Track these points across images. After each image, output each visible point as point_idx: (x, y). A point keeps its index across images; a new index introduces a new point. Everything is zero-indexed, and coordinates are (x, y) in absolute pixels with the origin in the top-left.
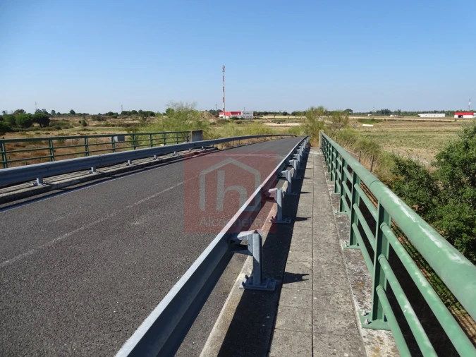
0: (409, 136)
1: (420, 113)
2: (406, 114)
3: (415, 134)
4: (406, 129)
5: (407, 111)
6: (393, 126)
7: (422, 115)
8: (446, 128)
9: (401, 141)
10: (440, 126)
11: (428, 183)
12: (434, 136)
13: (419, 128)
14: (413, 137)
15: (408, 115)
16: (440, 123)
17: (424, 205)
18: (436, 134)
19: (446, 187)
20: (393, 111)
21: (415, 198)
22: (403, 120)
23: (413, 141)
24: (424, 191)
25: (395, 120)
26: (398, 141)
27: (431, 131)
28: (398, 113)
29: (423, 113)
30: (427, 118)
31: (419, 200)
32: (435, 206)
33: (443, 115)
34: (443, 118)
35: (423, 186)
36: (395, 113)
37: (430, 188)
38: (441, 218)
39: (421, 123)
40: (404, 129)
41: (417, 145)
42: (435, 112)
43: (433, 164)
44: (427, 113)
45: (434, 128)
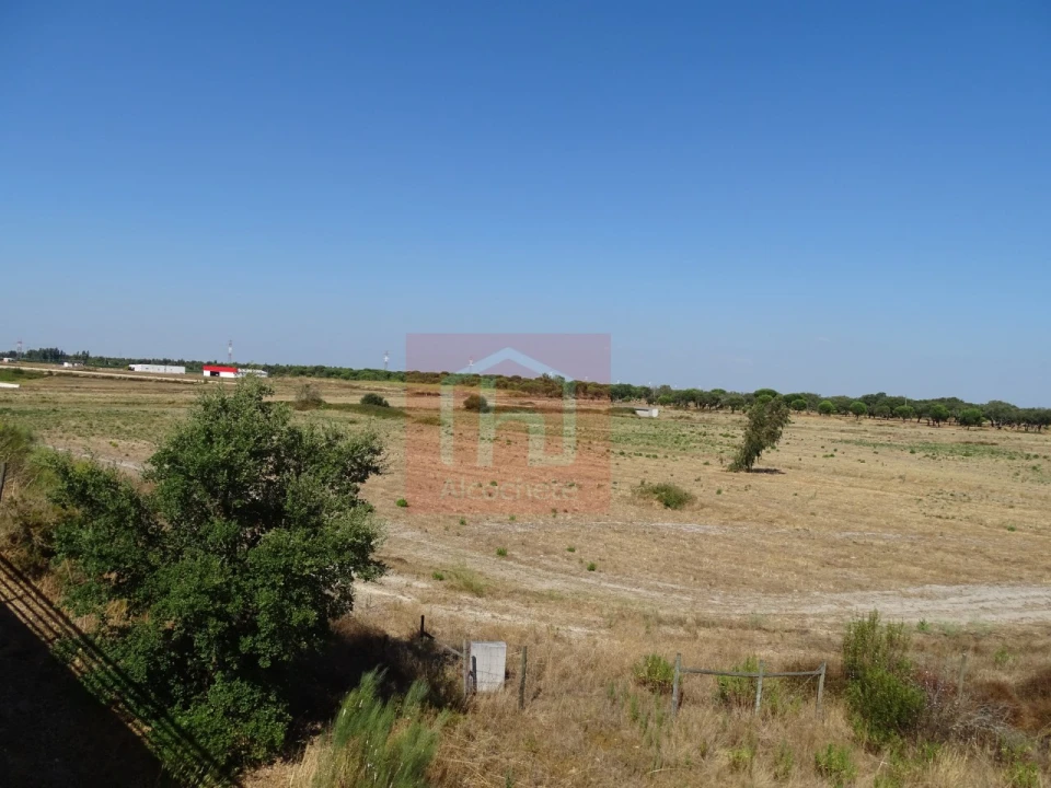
0: (109, 414)
1: (134, 362)
2: (103, 362)
3: (124, 409)
4: (104, 397)
5: (106, 355)
6: (72, 390)
7: (138, 368)
8: (188, 396)
9: (91, 425)
10: (176, 391)
11: (137, 519)
12: (164, 413)
13: (131, 395)
14: (118, 414)
15: (107, 366)
16: (176, 386)
17: (129, 570)
18: (169, 409)
19: (176, 523)
20: (70, 352)
21: (109, 555)
22: (94, 377)
23: (118, 423)
24: (128, 538)
25: (77, 376)
26: (84, 425)
27: (158, 403)
28: (84, 359)
29: (141, 362)
30: (149, 374)
31: (117, 560)
32: (153, 569)
33: (182, 370)
34: (181, 375)
35: (126, 528)
36: (76, 358)
37: (143, 530)
38: (166, 593)
39: (136, 384)
40: (96, 395)
41: (128, 432)
42: (166, 362)
43: (148, 477)
44: (148, 362)
45: (165, 395)
